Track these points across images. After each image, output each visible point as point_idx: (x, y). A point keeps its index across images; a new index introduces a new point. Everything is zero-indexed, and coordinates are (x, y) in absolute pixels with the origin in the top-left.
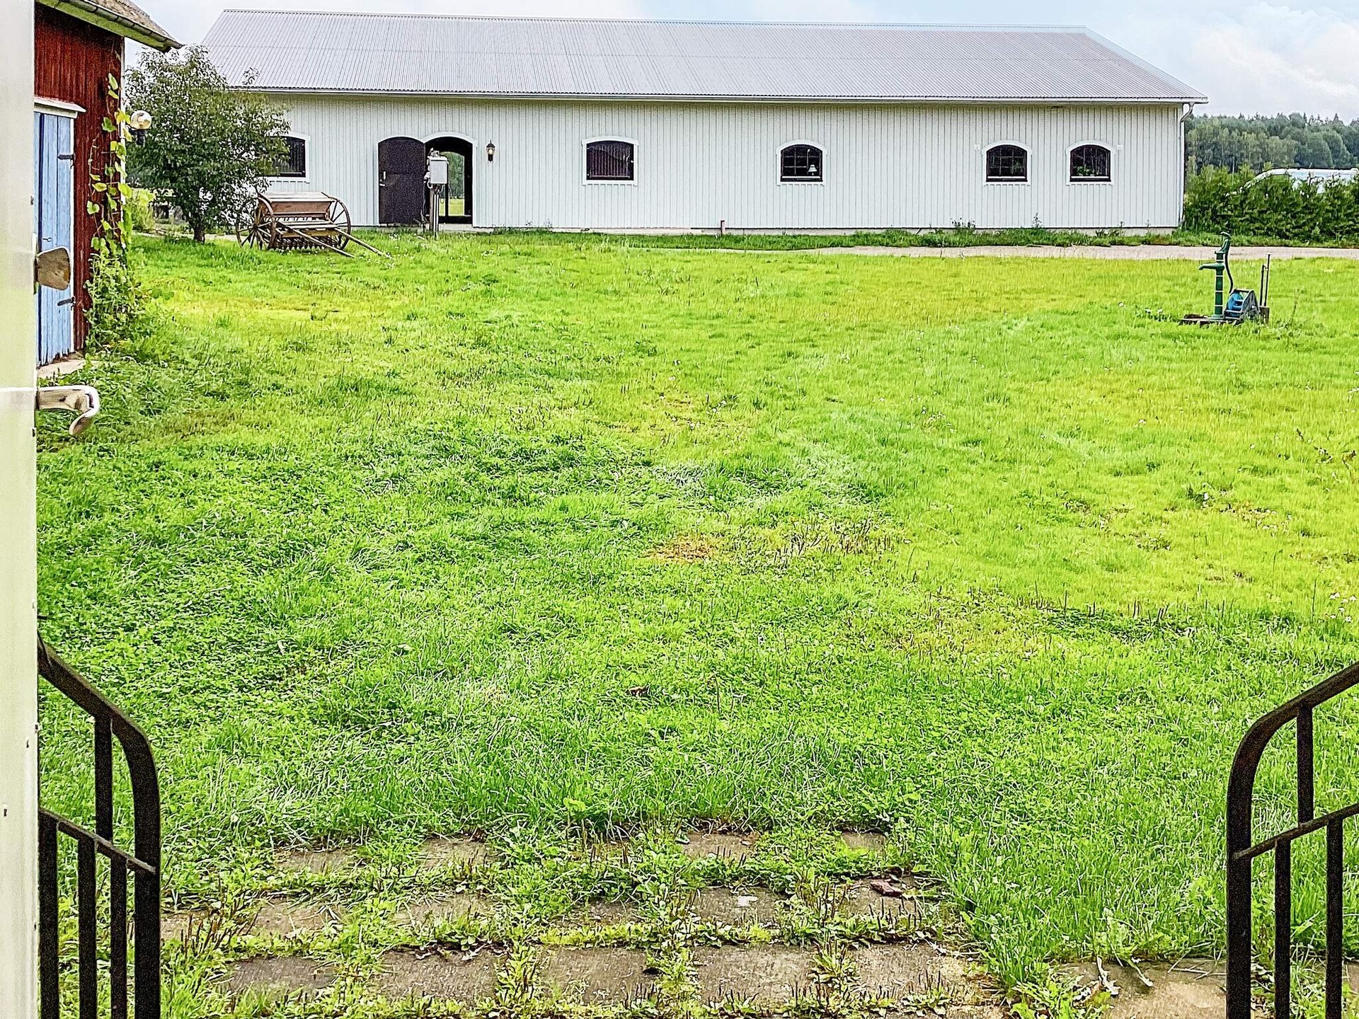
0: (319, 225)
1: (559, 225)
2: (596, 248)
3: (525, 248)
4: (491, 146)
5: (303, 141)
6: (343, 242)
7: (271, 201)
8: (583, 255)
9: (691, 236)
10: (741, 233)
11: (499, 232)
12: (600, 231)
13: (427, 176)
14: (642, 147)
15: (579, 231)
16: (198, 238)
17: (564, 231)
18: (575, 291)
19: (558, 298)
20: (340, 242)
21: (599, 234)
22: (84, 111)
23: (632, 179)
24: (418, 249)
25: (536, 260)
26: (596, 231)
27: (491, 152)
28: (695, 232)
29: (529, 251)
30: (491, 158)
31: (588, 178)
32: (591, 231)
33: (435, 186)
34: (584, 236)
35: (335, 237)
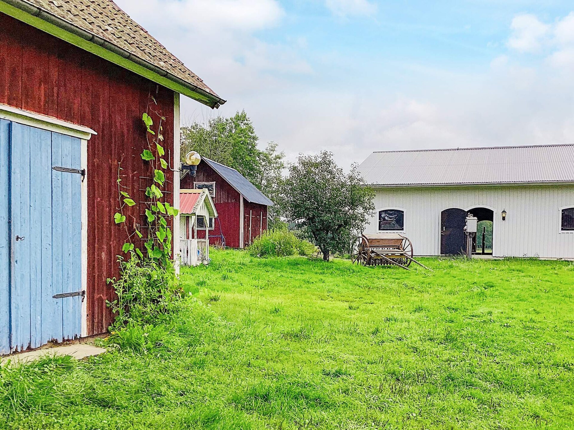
0: (397, 252)
1: (543, 256)
2: (565, 268)
3: (518, 267)
4: (504, 212)
5: (403, 212)
6: (408, 262)
7: (368, 238)
8: (556, 272)
11: (508, 259)
12: (569, 260)
13: (465, 228)
15: (556, 259)
16: (325, 258)
17: (546, 259)
18: (547, 295)
19: (533, 300)
20: (407, 261)
21: (568, 261)
22: (96, 134)
24: (451, 267)
25: (523, 274)
26: (566, 259)
27: (504, 215)
29: (520, 269)
30: (504, 218)
31: (562, 229)
32: (563, 259)
33: (470, 233)
34: (558, 262)
35: (404, 259)
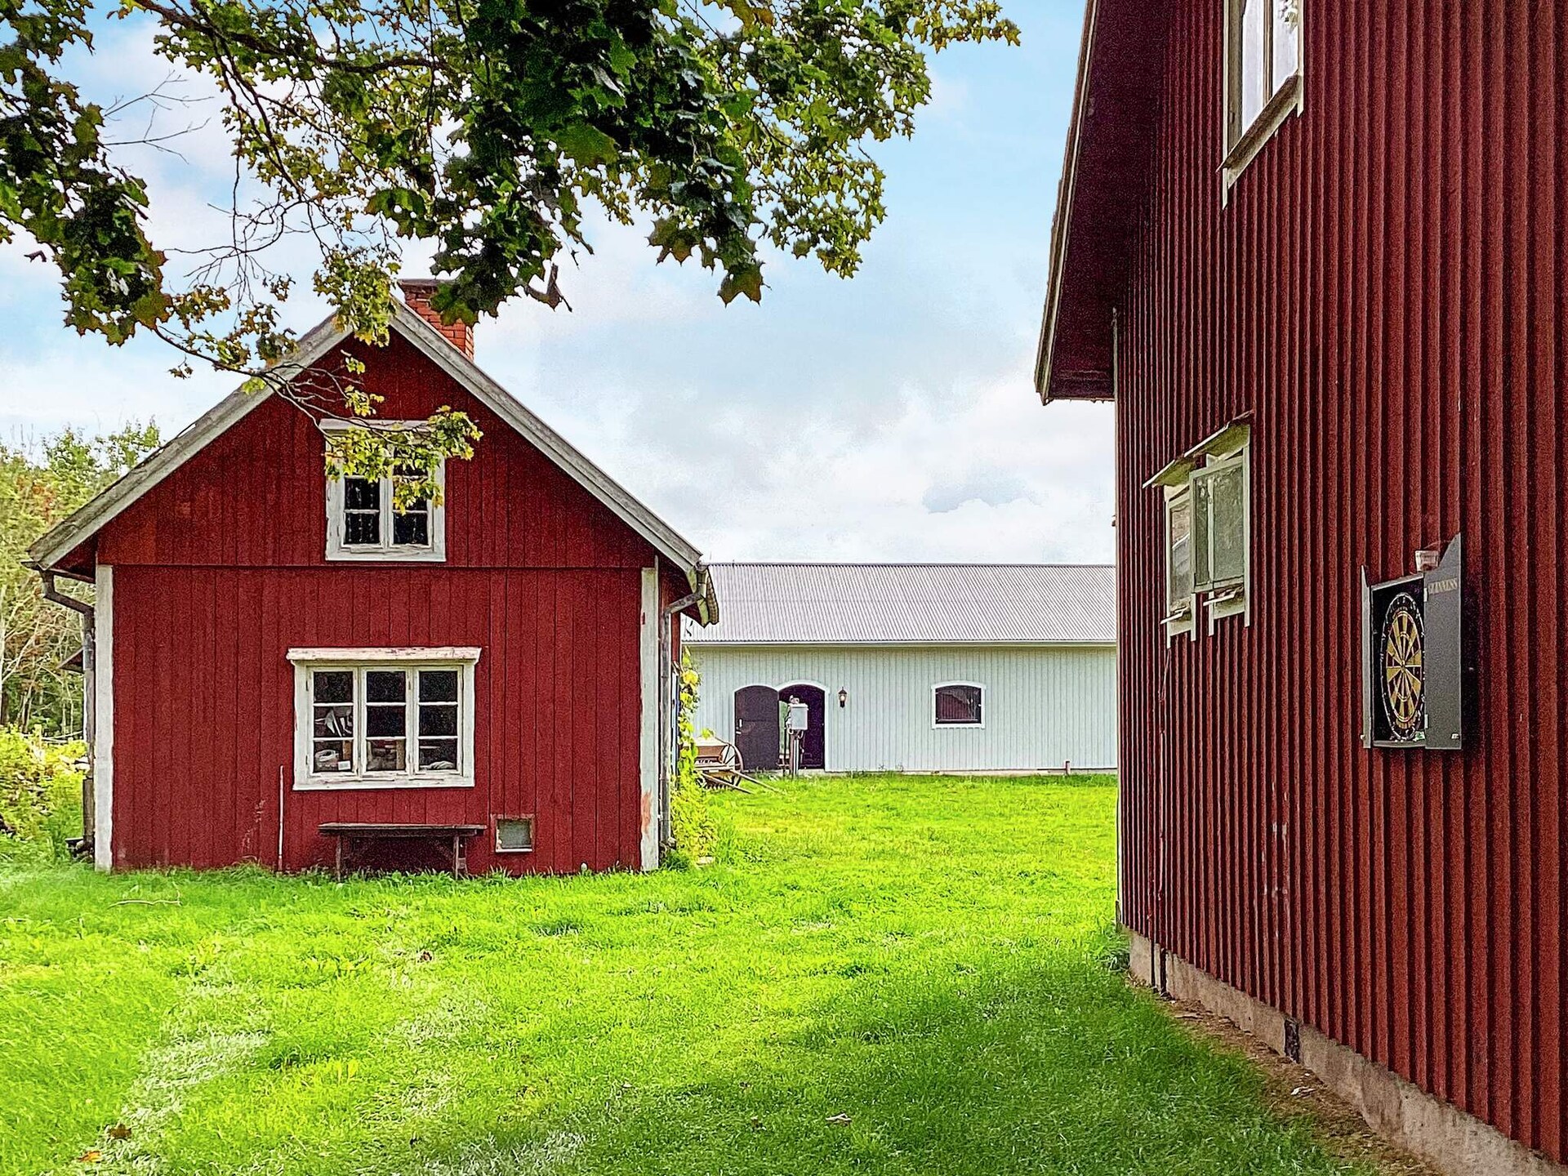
1: (911, 768)
4: (843, 692)
9: (1038, 777)
10: (1085, 772)
13: (787, 722)
14: (989, 692)
15: (929, 773)
17: (915, 773)
23: (980, 722)
26: (949, 773)
27: (843, 698)
28: (1042, 773)
30: (842, 704)
31: (937, 722)
32: (941, 773)
33: (795, 732)
34: (935, 777)
